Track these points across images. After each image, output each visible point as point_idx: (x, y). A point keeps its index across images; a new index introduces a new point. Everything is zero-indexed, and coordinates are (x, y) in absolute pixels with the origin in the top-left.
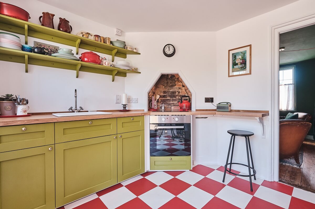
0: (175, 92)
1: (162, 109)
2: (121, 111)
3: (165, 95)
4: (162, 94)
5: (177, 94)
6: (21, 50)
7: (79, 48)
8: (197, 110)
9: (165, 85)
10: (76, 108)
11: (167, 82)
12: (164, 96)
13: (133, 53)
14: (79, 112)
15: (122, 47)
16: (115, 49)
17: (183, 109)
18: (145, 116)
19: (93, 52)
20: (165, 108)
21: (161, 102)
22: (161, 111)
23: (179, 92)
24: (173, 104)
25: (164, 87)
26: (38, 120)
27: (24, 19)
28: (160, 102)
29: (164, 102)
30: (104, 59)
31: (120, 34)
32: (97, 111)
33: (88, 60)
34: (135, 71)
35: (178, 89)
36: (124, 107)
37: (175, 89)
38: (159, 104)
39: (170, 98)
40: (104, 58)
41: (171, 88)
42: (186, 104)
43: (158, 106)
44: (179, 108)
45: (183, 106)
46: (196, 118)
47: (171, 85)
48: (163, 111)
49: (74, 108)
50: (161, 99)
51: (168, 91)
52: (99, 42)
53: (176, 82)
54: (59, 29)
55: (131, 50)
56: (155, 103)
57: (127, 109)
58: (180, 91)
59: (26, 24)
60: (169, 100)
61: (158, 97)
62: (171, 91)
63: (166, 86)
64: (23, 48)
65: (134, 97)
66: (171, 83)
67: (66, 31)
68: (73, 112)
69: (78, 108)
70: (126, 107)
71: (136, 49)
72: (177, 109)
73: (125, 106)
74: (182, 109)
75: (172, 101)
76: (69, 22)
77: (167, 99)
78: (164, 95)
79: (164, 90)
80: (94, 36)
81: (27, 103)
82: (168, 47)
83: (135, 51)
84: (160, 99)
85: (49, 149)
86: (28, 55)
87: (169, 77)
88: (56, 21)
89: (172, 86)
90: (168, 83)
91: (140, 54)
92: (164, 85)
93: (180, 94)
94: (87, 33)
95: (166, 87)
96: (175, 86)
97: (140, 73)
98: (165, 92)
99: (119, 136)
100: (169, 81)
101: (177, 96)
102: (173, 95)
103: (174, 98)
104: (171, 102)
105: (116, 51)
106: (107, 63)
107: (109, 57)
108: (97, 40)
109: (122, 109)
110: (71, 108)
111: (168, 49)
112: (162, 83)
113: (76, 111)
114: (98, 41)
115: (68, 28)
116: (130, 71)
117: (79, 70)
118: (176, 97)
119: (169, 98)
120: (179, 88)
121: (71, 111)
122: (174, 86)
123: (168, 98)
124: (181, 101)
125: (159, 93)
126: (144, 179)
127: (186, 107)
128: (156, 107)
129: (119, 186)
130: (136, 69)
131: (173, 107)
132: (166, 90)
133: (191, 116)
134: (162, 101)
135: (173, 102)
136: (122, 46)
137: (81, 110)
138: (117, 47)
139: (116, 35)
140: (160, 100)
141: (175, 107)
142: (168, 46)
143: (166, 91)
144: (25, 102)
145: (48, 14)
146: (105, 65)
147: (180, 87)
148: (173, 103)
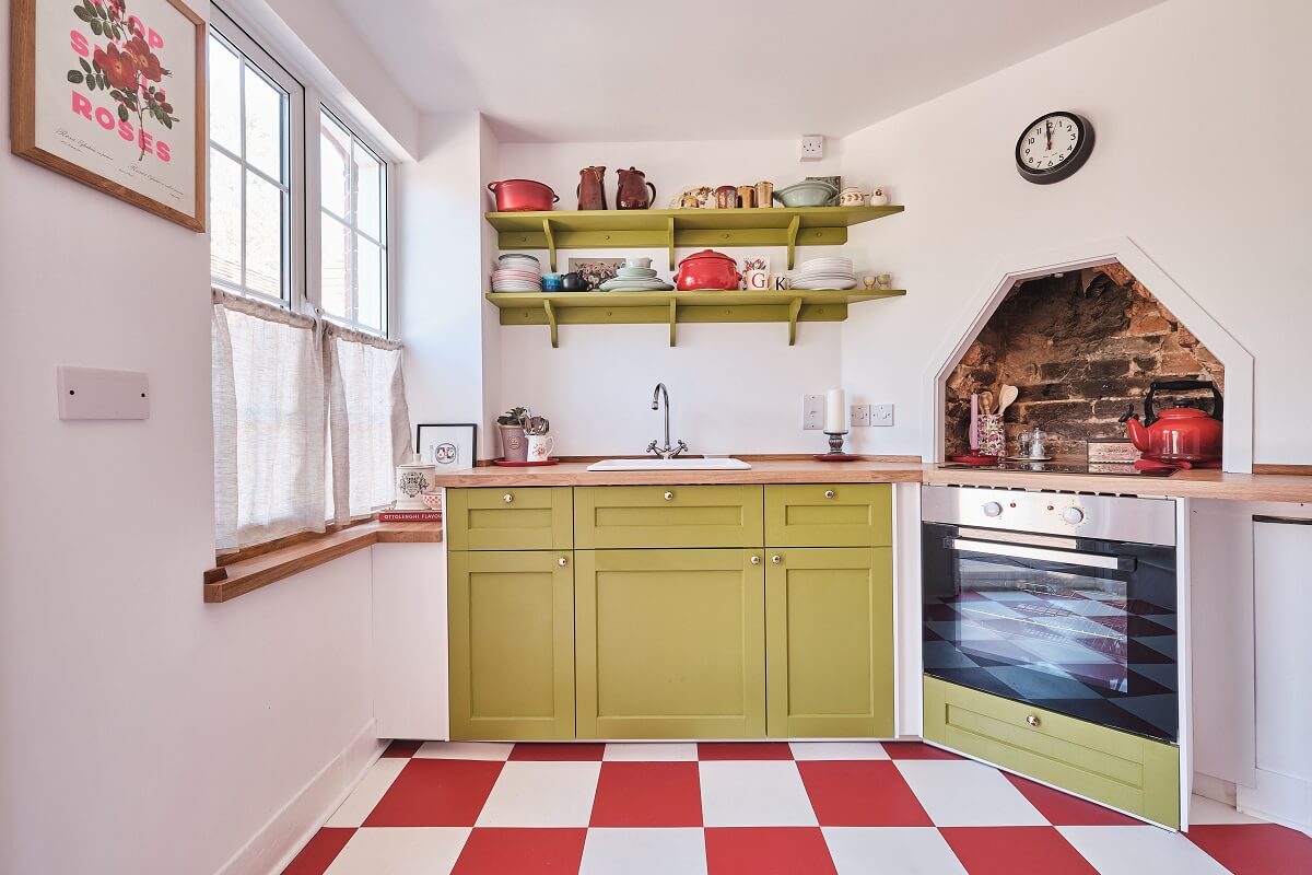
0: (1124, 365)
1: (1028, 453)
2: (821, 459)
3: (1054, 382)
4: (1036, 380)
5: (1131, 374)
6: (538, 288)
7: (676, 246)
8: (1259, 470)
9: (1060, 334)
10: (668, 443)
11: (1070, 314)
12: (1046, 391)
13: (868, 213)
14: (676, 457)
15: (817, 203)
16: (790, 217)
17: (1160, 460)
18: (894, 486)
19: (715, 249)
20: (1048, 449)
21: (1033, 422)
22: (1028, 469)
23: (1148, 364)
24: (1106, 428)
25: (1050, 342)
26: (534, 477)
27: (540, 207)
28: (1022, 420)
29: (1045, 419)
30: (756, 265)
31: (818, 153)
32: (731, 457)
33: (696, 280)
34: (884, 288)
35: (1144, 347)
36: (832, 445)
37: (1125, 345)
38: (1015, 431)
39: (1086, 396)
40: (758, 261)
41: (1093, 344)
42: (1186, 429)
43: (1008, 439)
44: (1129, 454)
45: (1159, 444)
46: (1256, 518)
47: (1094, 325)
48: (1036, 467)
49: (661, 445)
50: (1027, 408)
51: (1071, 364)
52: (732, 210)
53: (1130, 307)
54: (619, 207)
55: (859, 202)
56: (992, 425)
57: (846, 450)
58: (1157, 354)
59: (544, 218)
60: (1084, 410)
61: (1009, 395)
62: (1089, 358)
63: (1065, 338)
64: (543, 286)
65: (877, 400)
66: (1095, 317)
67: (635, 207)
68: (659, 457)
69: (674, 445)
70: (841, 444)
71: (879, 193)
72: (1126, 458)
73: (836, 439)
74: (1152, 459)
75: (1099, 414)
76: (643, 174)
77: (1066, 405)
78: (1048, 382)
79: (1050, 358)
80: (718, 190)
81: (547, 429)
82: (1044, 130)
83: (876, 201)
84: (1022, 405)
85: (561, 561)
86: (552, 302)
87: (1086, 286)
88: (611, 184)
89: (1101, 335)
90: (1076, 316)
91: (901, 209)
92: (1049, 335)
93: (1159, 372)
94: (702, 190)
95: (1063, 343)
96: (1120, 329)
97: (903, 292)
98: (1051, 370)
99: (772, 557)
100: (1087, 310)
101: (1132, 384)
102: (1106, 379)
103: (1112, 399)
104: (1094, 420)
105: (795, 223)
106: (758, 282)
107: (774, 255)
108: (723, 203)
109: (826, 450)
110: (653, 447)
111: (1041, 140)
112: (1042, 325)
113: (666, 454)
114: (726, 207)
115: (643, 193)
116: (861, 292)
117: (677, 321)
118: (1123, 393)
119: (1080, 400)
120: (1147, 339)
121: (653, 453)
122: (1114, 331)
123: (1072, 400)
124: (1148, 413)
125: (1020, 376)
126: (888, 767)
127: (1187, 445)
128: (994, 446)
129: (780, 751)
130: (882, 279)
131: (1099, 446)
132: (1064, 357)
133: (1181, 502)
134: (1033, 413)
135: (1104, 421)
136: (819, 198)
137: (683, 453)
138: (796, 211)
139: (803, 159)
140: (1023, 411)
141: (1116, 445)
142: (1043, 125)
143: (1058, 364)
144: (541, 425)
145: (591, 170)
146: (752, 288)
147: (1158, 333)
148: (1107, 425)
